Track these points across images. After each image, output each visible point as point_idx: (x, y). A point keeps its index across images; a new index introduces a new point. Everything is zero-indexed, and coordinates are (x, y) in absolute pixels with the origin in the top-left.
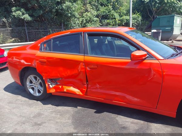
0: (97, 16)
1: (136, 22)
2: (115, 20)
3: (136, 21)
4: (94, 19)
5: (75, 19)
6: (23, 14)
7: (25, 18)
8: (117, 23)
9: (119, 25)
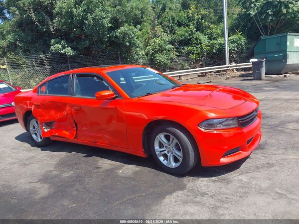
0: (172, 42)
1: (237, 47)
2: (201, 46)
3: (236, 45)
4: (167, 47)
5: (137, 49)
6: (64, 47)
7: (66, 53)
8: (205, 50)
9: (208, 54)
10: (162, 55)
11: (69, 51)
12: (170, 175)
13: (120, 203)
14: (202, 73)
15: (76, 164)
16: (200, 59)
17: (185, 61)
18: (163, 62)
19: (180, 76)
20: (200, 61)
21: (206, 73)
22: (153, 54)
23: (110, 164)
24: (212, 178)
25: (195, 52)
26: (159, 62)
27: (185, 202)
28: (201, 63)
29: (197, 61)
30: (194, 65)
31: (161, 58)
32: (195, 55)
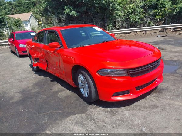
0: (143, 7)
2: (165, 10)
4: (138, 10)
6: (71, 11)
7: (72, 15)
8: (167, 12)
9: (170, 15)
10: (135, 15)
11: (74, 13)
12: (84, 102)
13: (44, 115)
14: (163, 29)
15: (43, 85)
16: (163, 19)
17: (151, 20)
18: (134, 21)
19: (145, 31)
20: (163, 20)
21: (165, 29)
22: (128, 15)
23: (59, 88)
24: (107, 109)
25: (160, 14)
26: (132, 21)
27: (77, 123)
28: (164, 22)
29: (160, 20)
30: (157, 23)
31: (133, 18)
32: (159, 16)
